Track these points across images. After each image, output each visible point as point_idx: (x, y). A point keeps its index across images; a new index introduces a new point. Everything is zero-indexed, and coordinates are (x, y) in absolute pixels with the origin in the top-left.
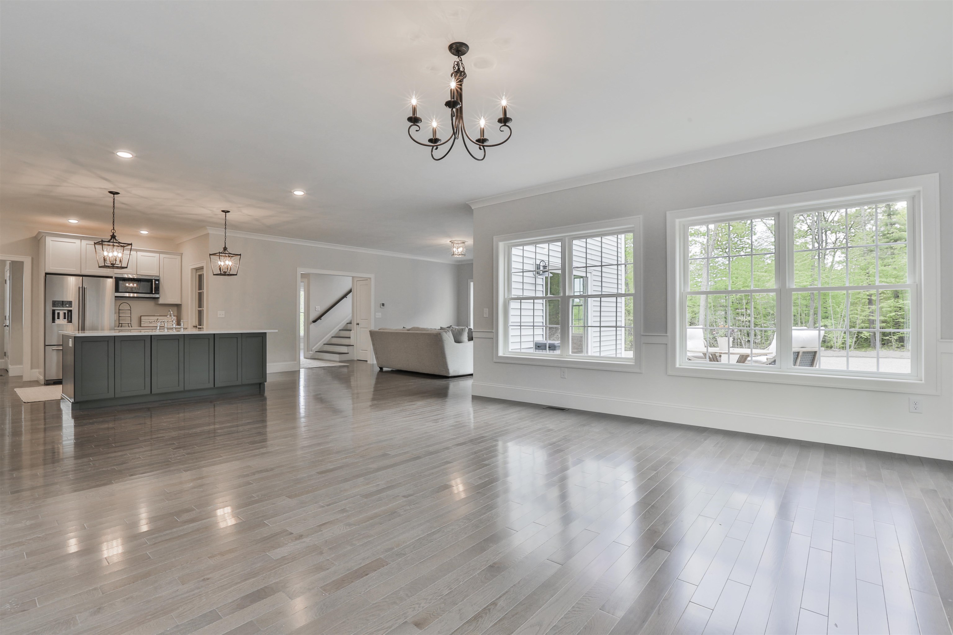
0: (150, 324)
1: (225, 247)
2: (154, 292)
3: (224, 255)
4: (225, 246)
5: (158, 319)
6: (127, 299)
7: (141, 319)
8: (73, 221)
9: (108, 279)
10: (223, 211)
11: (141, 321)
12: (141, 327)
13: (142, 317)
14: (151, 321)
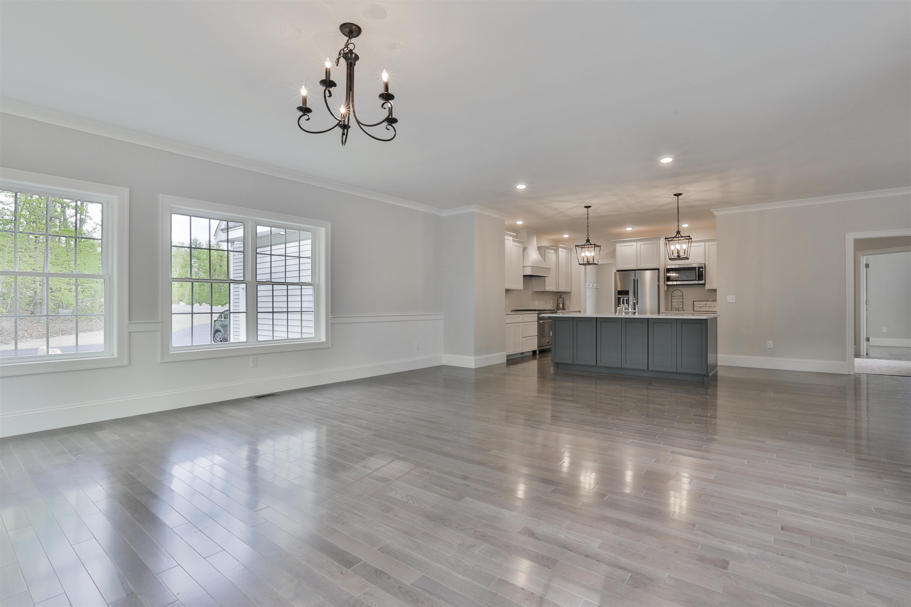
0: (701, 308)
1: (678, 231)
2: (697, 279)
3: (677, 239)
4: (678, 229)
5: (706, 304)
6: (678, 286)
7: (694, 304)
8: (629, 229)
9: (647, 271)
10: (675, 195)
11: (694, 306)
12: (694, 311)
13: (694, 302)
14: (701, 306)
